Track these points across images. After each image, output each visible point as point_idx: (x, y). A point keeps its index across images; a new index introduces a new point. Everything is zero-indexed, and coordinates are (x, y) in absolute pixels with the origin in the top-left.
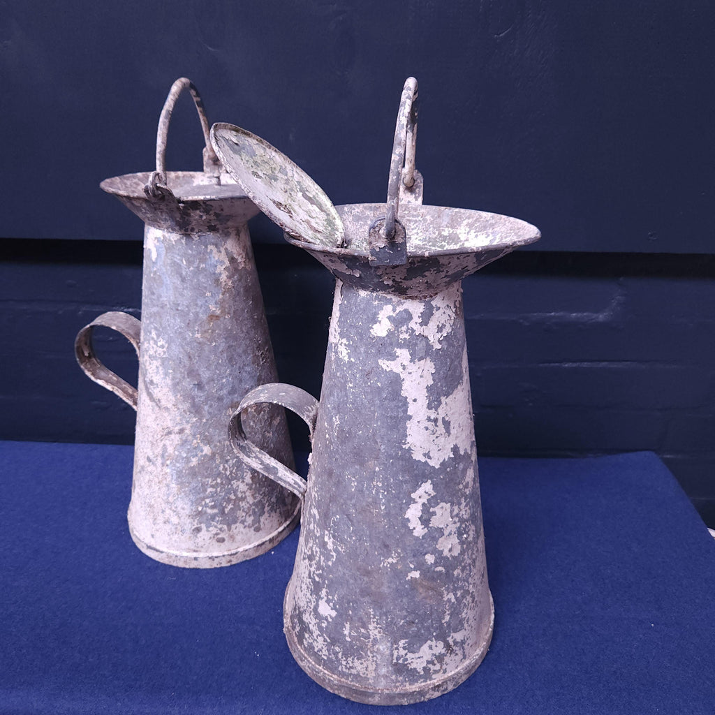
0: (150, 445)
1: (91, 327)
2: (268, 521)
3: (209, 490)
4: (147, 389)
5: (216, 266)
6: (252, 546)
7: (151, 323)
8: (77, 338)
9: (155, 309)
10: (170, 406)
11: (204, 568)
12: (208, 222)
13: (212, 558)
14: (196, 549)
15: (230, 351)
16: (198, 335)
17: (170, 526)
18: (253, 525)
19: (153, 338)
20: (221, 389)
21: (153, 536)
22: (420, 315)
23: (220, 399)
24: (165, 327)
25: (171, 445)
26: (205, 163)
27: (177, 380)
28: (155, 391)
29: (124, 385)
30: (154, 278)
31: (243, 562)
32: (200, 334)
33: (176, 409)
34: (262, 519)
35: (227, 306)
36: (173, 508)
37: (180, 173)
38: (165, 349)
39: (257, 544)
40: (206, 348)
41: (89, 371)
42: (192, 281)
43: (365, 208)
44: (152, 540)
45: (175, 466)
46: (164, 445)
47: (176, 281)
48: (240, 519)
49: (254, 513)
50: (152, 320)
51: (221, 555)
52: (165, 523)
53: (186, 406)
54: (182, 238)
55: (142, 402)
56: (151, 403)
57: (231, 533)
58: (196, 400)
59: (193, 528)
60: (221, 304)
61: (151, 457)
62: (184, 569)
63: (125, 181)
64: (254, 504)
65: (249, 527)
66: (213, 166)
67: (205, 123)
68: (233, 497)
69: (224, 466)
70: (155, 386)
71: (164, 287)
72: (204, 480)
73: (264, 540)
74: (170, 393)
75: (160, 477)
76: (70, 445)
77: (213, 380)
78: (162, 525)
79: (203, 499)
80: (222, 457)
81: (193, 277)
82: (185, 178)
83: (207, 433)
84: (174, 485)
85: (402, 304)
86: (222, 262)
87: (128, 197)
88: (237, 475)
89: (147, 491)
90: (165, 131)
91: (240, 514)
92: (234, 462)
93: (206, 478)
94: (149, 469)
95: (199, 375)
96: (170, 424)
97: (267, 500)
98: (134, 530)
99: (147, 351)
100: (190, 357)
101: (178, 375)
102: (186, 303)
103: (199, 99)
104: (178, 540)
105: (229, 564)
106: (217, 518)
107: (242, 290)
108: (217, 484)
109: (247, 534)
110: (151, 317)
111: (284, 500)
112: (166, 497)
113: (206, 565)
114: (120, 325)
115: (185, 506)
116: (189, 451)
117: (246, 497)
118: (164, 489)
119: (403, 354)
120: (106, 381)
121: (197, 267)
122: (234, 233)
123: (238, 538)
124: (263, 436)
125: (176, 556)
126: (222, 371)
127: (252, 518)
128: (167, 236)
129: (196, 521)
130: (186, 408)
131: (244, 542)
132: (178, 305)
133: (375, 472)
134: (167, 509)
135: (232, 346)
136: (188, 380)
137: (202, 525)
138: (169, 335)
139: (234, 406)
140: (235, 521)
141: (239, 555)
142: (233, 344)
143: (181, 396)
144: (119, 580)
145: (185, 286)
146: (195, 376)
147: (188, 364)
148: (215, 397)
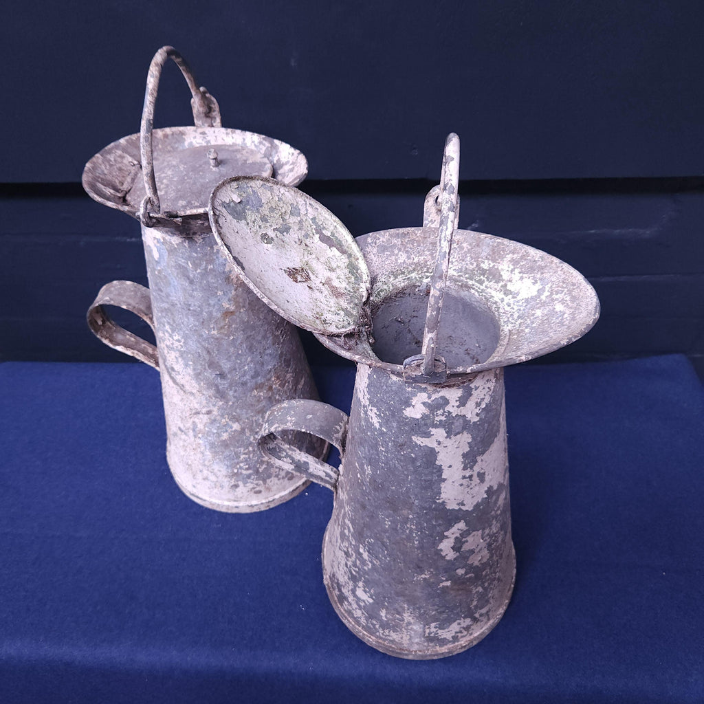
0: (180, 419)
3: (242, 457)
4: (169, 372)
5: (225, 265)
6: (287, 492)
7: (163, 316)
8: (88, 314)
9: (165, 305)
10: (194, 391)
11: (245, 512)
13: (252, 506)
14: (236, 500)
15: (249, 341)
16: (214, 332)
17: (210, 482)
18: (286, 476)
19: (167, 331)
20: (244, 375)
21: (194, 486)
22: (458, 399)
23: (244, 384)
24: (179, 325)
25: (201, 423)
26: (195, 116)
27: (199, 371)
28: (177, 376)
29: (143, 345)
30: (160, 277)
32: (216, 331)
33: (201, 395)
35: (241, 300)
36: (210, 470)
37: (168, 130)
38: (181, 343)
39: (291, 489)
40: (224, 342)
42: (201, 283)
43: (391, 235)
44: (194, 489)
45: (207, 438)
46: (194, 422)
47: (184, 283)
48: (274, 474)
50: (164, 314)
51: (260, 503)
52: (204, 479)
53: (212, 392)
54: (185, 241)
56: (175, 386)
57: (267, 485)
58: (220, 387)
59: (231, 485)
60: (235, 299)
61: (183, 428)
62: (227, 513)
65: (283, 478)
66: (205, 119)
69: (254, 437)
70: (177, 373)
71: (172, 287)
72: (236, 450)
73: (298, 485)
74: (193, 381)
75: (194, 445)
77: (235, 369)
78: (200, 480)
79: (238, 463)
80: (251, 430)
81: (202, 279)
82: (175, 136)
83: (234, 413)
84: (208, 453)
85: (439, 392)
89: (182, 453)
93: (238, 448)
94: (182, 437)
95: (220, 366)
96: (197, 406)
100: (208, 352)
101: (199, 367)
102: (197, 303)
104: (218, 492)
105: (268, 508)
106: (253, 477)
108: (249, 451)
109: (281, 484)
110: (162, 311)
112: (201, 461)
113: (247, 510)
114: (130, 300)
115: (221, 469)
116: (219, 428)
118: (199, 455)
119: (439, 433)
120: (125, 345)
121: (204, 269)
123: (274, 488)
125: (219, 505)
126: (243, 360)
128: (166, 238)
129: (233, 480)
130: (210, 394)
131: (280, 491)
132: (190, 305)
133: (408, 518)
134: (204, 470)
135: (251, 336)
136: (210, 371)
137: (239, 482)
138: (184, 332)
139: (259, 387)
140: (269, 477)
141: (275, 501)
142: (252, 334)
143: (204, 384)
144: (170, 529)
145: (194, 287)
146: (216, 367)
147: (207, 357)
148: (239, 383)
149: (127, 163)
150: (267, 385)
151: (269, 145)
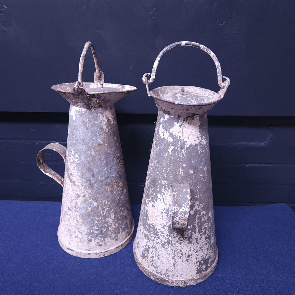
0: (69, 202)
1: (44, 150)
2: (121, 236)
4: (69, 177)
5: (102, 123)
6: (114, 248)
7: (72, 148)
8: (38, 155)
9: (74, 142)
10: (79, 184)
11: (92, 258)
12: (99, 103)
13: (96, 254)
14: (89, 249)
15: (107, 160)
16: (93, 153)
17: (78, 239)
19: (73, 154)
20: (102, 177)
21: (69, 243)
23: (102, 181)
24: (79, 150)
25: (79, 202)
26: (95, 79)
27: (83, 173)
28: (73, 178)
29: (57, 175)
30: (74, 128)
31: (110, 255)
32: (94, 153)
33: (82, 186)
34: (119, 235)
35: (106, 140)
36: (79, 231)
38: (78, 159)
39: (116, 247)
40: (96, 159)
41: (42, 169)
42: (91, 129)
44: (69, 245)
45: (81, 211)
47: (84, 129)
48: (109, 235)
49: (115, 232)
50: (72, 146)
51: (101, 252)
52: (75, 237)
54: (87, 110)
55: (67, 183)
56: (71, 183)
57: (105, 242)
58: (91, 182)
59: (88, 240)
60: (103, 139)
61: (70, 207)
62: (84, 258)
63: (61, 86)
64: (115, 229)
65: (113, 239)
66: (98, 80)
67: (96, 62)
68: (106, 225)
69: (103, 212)
70: (73, 176)
71: (79, 132)
73: (119, 245)
74: (80, 179)
75: (74, 217)
76: (30, 202)
78: (74, 238)
79: (93, 226)
80: (102, 207)
81: (92, 127)
82: (86, 85)
83: (95, 197)
84: (80, 220)
86: (104, 121)
87: (65, 93)
88: (108, 215)
89: (67, 223)
90: (83, 64)
91: (109, 233)
92: (107, 209)
93: (95, 217)
94: (69, 213)
95: (93, 170)
96: (79, 193)
97: (121, 227)
98: (61, 241)
99: (69, 160)
100: (89, 163)
101: (84, 171)
102: (88, 139)
103: (94, 51)
104: (81, 245)
105: (104, 256)
106: (99, 235)
107: (112, 133)
108: (99, 219)
109: (112, 242)
110: (72, 145)
111: (128, 226)
112: (76, 226)
113: (94, 257)
114: (57, 149)
115: (85, 230)
116: (87, 205)
117: (112, 225)
118: (76, 222)
120: (49, 173)
121: (93, 123)
122: (109, 108)
123: (108, 244)
124: (120, 198)
125: (80, 253)
126: (103, 169)
127: (114, 235)
128: (80, 109)
129: (90, 237)
130: (86, 185)
131: (111, 246)
132: (85, 140)
134: (77, 231)
135: (107, 157)
136: (88, 173)
137: (92, 238)
138: (80, 153)
139: (108, 184)
140: (107, 237)
141: (108, 252)
142: (108, 157)
143: (84, 180)
144: (55, 264)
145: (88, 131)
146: (91, 171)
147: (88, 165)
148: (100, 180)
149: (68, 90)
150: (111, 184)
151: (122, 87)
